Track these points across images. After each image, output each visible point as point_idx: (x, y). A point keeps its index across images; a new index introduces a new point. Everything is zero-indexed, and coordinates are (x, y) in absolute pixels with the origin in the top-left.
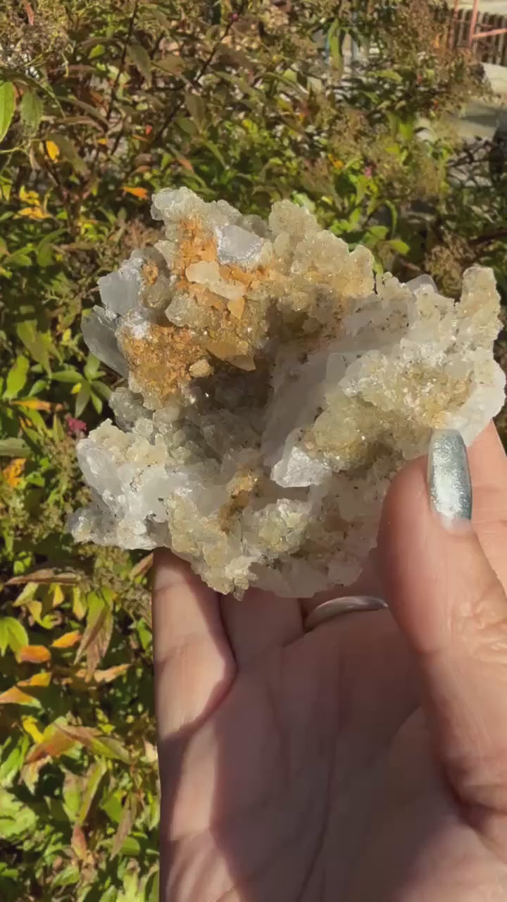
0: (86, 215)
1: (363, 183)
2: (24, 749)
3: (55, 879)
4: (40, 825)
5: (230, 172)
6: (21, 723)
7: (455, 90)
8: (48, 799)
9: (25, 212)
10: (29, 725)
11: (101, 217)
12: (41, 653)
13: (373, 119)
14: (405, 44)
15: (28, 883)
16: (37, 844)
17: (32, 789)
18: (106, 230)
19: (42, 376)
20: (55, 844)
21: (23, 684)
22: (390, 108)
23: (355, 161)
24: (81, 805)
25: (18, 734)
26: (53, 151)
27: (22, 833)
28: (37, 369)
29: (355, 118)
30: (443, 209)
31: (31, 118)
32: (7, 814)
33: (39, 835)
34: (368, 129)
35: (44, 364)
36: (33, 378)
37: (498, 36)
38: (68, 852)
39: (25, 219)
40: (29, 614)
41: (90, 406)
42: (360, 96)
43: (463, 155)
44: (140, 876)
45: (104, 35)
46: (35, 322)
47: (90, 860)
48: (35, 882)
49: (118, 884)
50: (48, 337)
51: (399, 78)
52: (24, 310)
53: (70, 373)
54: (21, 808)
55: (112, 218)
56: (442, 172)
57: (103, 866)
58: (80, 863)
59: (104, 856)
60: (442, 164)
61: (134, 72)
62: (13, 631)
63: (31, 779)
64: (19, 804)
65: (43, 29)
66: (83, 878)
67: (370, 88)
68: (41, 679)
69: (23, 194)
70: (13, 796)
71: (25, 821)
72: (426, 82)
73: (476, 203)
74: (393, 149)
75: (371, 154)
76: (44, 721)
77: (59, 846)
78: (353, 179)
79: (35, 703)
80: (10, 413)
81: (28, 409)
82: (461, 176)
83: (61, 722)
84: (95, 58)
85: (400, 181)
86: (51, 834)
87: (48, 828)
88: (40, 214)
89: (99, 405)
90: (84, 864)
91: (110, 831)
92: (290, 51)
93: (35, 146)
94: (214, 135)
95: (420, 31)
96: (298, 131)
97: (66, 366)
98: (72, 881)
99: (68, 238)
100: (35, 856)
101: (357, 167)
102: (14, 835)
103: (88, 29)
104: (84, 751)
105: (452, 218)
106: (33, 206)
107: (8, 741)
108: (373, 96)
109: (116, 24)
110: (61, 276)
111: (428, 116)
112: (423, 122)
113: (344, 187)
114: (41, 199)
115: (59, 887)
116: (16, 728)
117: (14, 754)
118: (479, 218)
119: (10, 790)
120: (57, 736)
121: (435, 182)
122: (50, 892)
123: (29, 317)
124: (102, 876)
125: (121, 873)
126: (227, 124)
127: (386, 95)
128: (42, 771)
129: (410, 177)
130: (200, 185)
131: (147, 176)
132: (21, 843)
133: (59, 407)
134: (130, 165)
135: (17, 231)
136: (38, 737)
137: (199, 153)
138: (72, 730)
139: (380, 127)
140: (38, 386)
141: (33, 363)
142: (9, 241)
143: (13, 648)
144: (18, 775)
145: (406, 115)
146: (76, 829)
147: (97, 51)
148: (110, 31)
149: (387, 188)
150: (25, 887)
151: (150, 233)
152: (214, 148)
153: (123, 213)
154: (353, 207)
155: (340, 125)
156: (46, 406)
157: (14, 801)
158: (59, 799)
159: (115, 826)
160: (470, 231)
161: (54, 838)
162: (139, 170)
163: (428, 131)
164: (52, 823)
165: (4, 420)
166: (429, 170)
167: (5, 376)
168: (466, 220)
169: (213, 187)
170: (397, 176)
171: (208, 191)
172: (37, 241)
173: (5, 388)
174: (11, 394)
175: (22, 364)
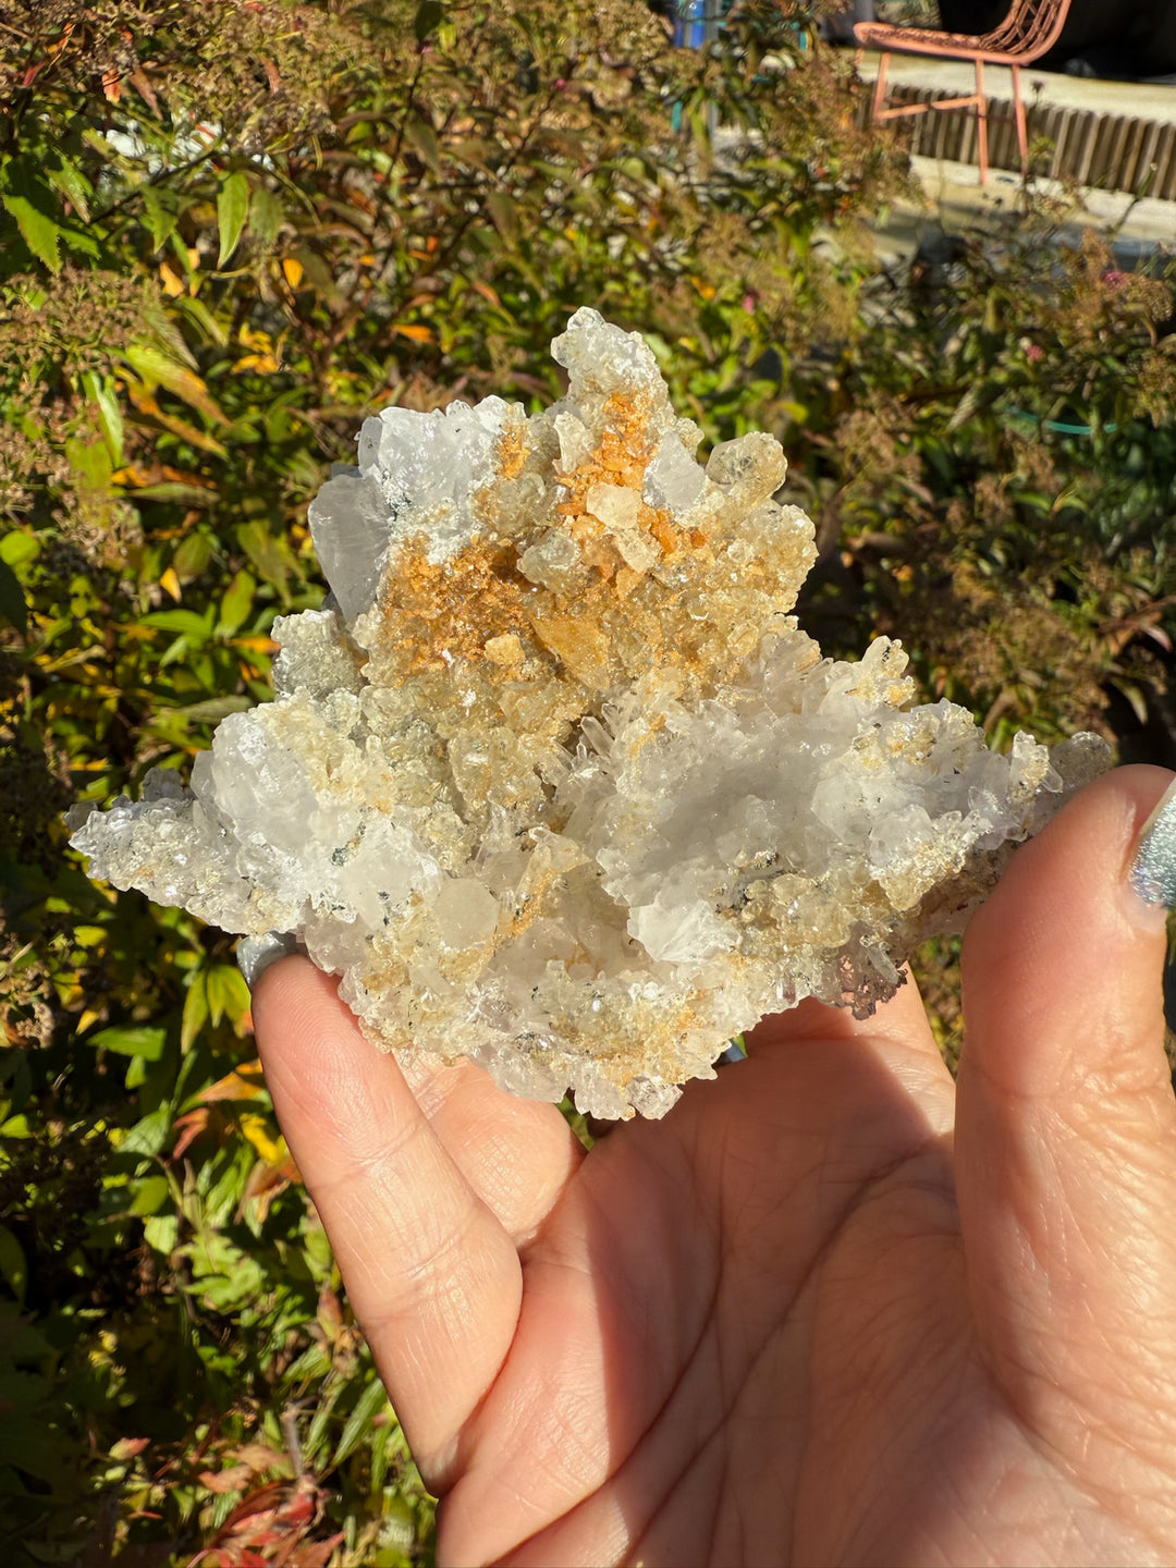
0: (339, 366)
1: (741, 320)
2: (245, 1164)
3: (290, 1371)
4: (269, 1285)
5: (548, 307)
6: (239, 1127)
8: (281, 1246)
9: (249, 362)
10: (253, 1129)
11: (358, 368)
13: (753, 229)
14: (799, 124)
15: (249, 1378)
16: (264, 1315)
17: (256, 1230)
18: (367, 388)
19: (272, 602)
20: (290, 1314)
21: (245, 1069)
22: (780, 214)
23: (728, 291)
25: (236, 1143)
26: (294, 273)
27: (241, 1299)
28: (266, 591)
29: (729, 227)
30: (854, 356)
31: (265, 227)
32: (217, 1269)
33: (265, 1302)
34: (748, 242)
35: (276, 587)
36: (260, 604)
37: (913, 118)
38: (313, 1331)
39: (249, 373)
42: (732, 196)
43: (880, 280)
45: (370, 108)
46: (267, 524)
47: (346, 1341)
48: (259, 1377)
50: (282, 544)
51: (789, 171)
52: (249, 505)
54: (240, 1259)
55: (375, 370)
56: (851, 305)
58: (331, 1347)
60: (851, 293)
61: (410, 160)
62: (233, 989)
63: (256, 1214)
64: (236, 1253)
66: (335, 1370)
67: (748, 186)
69: (245, 336)
70: (227, 1241)
71: (245, 1279)
72: (827, 177)
73: (903, 348)
74: (783, 273)
75: (752, 278)
77: (297, 1318)
78: (726, 313)
79: (263, 1095)
80: (225, 657)
81: (252, 651)
82: (877, 311)
84: (357, 142)
85: (794, 316)
86: (284, 1299)
87: (281, 1290)
88: (270, 365)
90: (337, 1349)
92: (638, 132)
93: (269, 268)
94: (524, 249)
95: (821, 105)
96: (645, 245)
97: (309, 587)
98: (318, 1372)
99: (312, 402)
100: (259, 1333)
101: (731, 297)
102: (228, 1303)
103: (346, 101)
105: (869, 370)
106: (261, 354)
107: (221, 1155)
108: (752, 197)
109: (388, 93)
110: (303, 455)
111: (832, 225)
112: (821, 234)
113: (713, 325)
114: (273, 344)
115: (297, 1384)
116: (234, 1133)
117: (231, 1174)
118: (906, 370)
119: (222, 1232)
121: (842, 315)
122: (282, 1391)
123: (258, 515)
124: (364, 1366)
126: (544, 237)
127: (771, 195)
128: (272, 1202)
129: (807, 311)
130: (504, 322)
131: (427, 310)
132: (237, 1314)
134: (402, 294)
135: (236, 389)
136: (268, 1150)
137: (504, 279)
139: (763, 240)
140: (267, 617)
141: (260, 583)
142: (223, 404)
143: (232, 1014)
144: (236, 1207)
145: (800, 224)
146: (323, 1291)
147: (358, 131)
148: (378, 104)
149: (772, 329)
150: (244, 1385)
151: (440, 393)
152: (526, 270)
153: (391, 362)
154: (726, 353)
155: (709, 239)
157: (227, 1248)
158: (298, 1243)
160: (891, 389)
161: (289, 1305)
162: (417, 302)
163: (830, 246)
164: (287, 1281)
165: (217, 667)
166: (834, 302)
167: (218, 602)
168: (886, 373)
169: (524, 324)
170: (790, 310)
171: (517, 331)
172: (264, 405)
173: (217, 619)
174: (226, 630)
175: (244, 586)
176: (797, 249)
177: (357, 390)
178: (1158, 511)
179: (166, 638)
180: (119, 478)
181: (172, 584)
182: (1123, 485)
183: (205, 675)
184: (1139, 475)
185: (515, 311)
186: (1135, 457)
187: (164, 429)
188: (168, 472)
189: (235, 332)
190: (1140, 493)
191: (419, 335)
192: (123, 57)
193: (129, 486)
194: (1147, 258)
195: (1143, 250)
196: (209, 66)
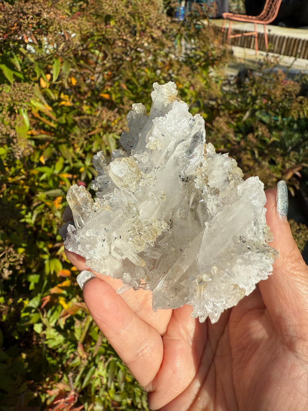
0: (87, 104)
1: (190, 92)
2: (60, 310)
3: (71, 364)
4: (65, 341)
5: (140, 89)
6: (58, 300)
7: (223, 59)
8: (68, 331)
9: (63, 103)
10: (62, 301)
11: (92, 105)
12: (67, 273)
13: (193, 69)
14: (204, 42)
15: (60, 366)
16: (64, 349)
17: (62, 327)
18: (94, 110)
19: (68, 165)
20: (71, 349)
21: (60, 285)
22: (200, 65)
23: (187, 84)
24: (82, 333)
25: (57, 304)
26: (74, 82)
27: (58, 345)
28: (67, 162)
29: (186, 69)
30: (219, 101)
31: (66, 70)
32: (52, 337)
33: (65, 346)
34: (191, 72)
35: (69, 161)
36: (65, 165)
37: (238, 38)
38: (76, 353)
39: (63, 105)
40: (62, 257)
41: (87, 177)
42: (188, 61)
43: (226, 82)
44: (105, 362)
45: (94, 39)
46: (66, 145)
47: (85, 356)
48: (63, 365)
49: (96, 366)
50: (71, 150)
51: (202, 54)
52: (62, 140)
53: (80, 163)
54: (58, 335)
55: (96, 105)
56: (219, 88)
57: (90, 358)
58: (81, 358)
59: (90, 354)
60: (219, 85)
61: (104, 52)
62: (57, 264)
63: (62, 323)
64: (57, 333)
65: (71, 41)
66: (82, 364)
67: (192, 58)
68: (67, 283)
69: (62, 96)
70: (54, 330)
71: (59, 340)
72: (212, 56)
73: (232, 99)
74: (201, 80)
75: (193, 81)
76: (68, 300)
77: (73, 350)
78: (186, 90)
79: (64, 292)
80: (56, 179)
81: (63, 177)
82: (226, 88)
83: (74, 300)
84: (91, 48)
85: (203, 91)
86: (69, 346)
87: (69, 343)
88: (69, 103)
89: (90, 176)
90: (82, 358)
91: (93, 344)
92: (163, 45)
93: (67, 80)
94: (134, 75)
95: (210, 38)
96: (165, 73)
97: (78, 161)
98: (78, 364)
99: (79, 114)
100: (63, 354)
101: (187, 86)
102: (55, 346)
103: (88, 37)
104: (83, 311)
105: (223, 105)
106: (66, 101)
107: (53, 308)
108: (193, 61)
109: (98, 36)
110: (76, 127)
111: (213, 67)
112: (211, 69)
113: (183, 94)
114: (69, 98)
115: (72, 368)
116: (57, 302)
117: (56, 313)
118: (232, 105)
119: (54, 328)
120: (73, 306)
121: (216, 91)
122: (68, 369)
123: (64, 143)
124: (90, 362)
125: (97, 361)
126: (139, 71)
127: (198, 60)
128: (66, 320)
129: (207, 90)
130: (129, 93)
131: (109, 89)
132: (57, 349)
133: (75, 176)
134: (103, 85)
135: (60, 109)
136: (65, 306)
137: (128, 81)
138: (79, 304)
139: (196, 72)
140: (67, 168)
141: (65, 159)
142: (57, 113)
143: (56, 271)
144: (57, 321)
145: (205, 68)
146: (79, 343)
147: (91, 45)
148: (96, 38)
149: (198, 95)
150: (58, 368)
152: (134, 80)
153: (100, 103)
155: (181, 72)
156: (70, 176)
157: (55, 332)
158: (73, 331)
159: (95, 342)
160: (229, 109)
161: (71, 347)
162: (106, 88)
163: (213, 72)
164: (70, 340)
165: (54, 181)
166: (214, 87)
167: (55, 164)
168: (227, 105)
169: (134, 94)
170: (202, 90)
171: (132, 96)
172: (68, 113)
173: (54, 169)
174: (57, 172)
175: (61, 160)
176: (204, 74)
177: (91, 110)
178: (301, 140)
179: (41, 174)
180: (29, 133)
181: (43, 160)
182: (292, 133)
183: (51, 183)
184: (296, 131)
185: (131, 90)
186: (295, 126)
187: (41, 121)
188: (42, 131)
189: (60, 95)
190: (297, 136)
191: (106, 96)
192: (28, 32)
193: (32, 135)
194: (298, 75)
195: (297, 72)
196: (51, 33)
